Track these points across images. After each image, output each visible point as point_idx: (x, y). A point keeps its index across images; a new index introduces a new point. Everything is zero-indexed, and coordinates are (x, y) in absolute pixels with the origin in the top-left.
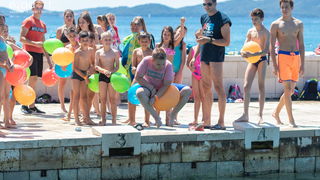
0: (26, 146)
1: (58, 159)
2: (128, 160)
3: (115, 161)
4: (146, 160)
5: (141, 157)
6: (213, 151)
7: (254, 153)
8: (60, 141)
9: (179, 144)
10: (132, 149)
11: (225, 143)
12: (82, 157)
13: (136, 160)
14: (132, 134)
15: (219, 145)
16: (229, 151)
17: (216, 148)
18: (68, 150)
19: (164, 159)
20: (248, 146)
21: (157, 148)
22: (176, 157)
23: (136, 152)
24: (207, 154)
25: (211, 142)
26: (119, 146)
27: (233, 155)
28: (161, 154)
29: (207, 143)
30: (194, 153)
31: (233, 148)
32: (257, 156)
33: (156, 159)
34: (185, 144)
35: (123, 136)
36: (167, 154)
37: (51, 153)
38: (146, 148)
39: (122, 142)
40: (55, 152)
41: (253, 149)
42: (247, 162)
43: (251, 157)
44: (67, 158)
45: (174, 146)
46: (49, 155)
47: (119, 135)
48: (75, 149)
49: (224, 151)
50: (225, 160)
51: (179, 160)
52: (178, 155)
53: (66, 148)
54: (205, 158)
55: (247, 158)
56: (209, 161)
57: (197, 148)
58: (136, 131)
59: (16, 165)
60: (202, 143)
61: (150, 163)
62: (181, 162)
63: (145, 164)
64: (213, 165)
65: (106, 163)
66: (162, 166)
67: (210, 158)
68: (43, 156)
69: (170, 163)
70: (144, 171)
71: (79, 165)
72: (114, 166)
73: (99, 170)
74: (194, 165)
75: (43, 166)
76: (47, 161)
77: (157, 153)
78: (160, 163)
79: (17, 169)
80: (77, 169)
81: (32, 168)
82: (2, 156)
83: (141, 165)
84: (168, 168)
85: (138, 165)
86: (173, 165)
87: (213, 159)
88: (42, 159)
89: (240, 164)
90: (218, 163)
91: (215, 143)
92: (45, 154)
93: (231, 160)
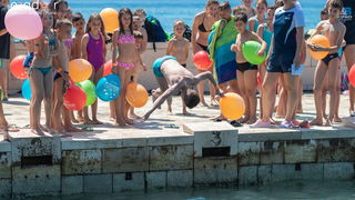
0: (109, 146)
1: (144, 161)
2: (224, 162)
3: (209, 163)
4: (244, 161)
5: (238, 157)
6: (319, 151)
8: (147, 140)
9: (281, 144)
10: (228, 149)
11: (334, 142)
12: (172, 158)
13: (233, 161)
14: (228, 132)
15: (327, 144)
16: (338, 151)
17: (323, 148)
18: (156, 150)
19: (265, 160)
21: (256, 147)
22: (278, 158)
23: (233, 152)
24: (314, 154)
25: (318, 140)
26: (214, 145)
27: (342, 155)
28: (261, 154)
29: (313, 142)
30: (298, 153)
31: (343, 148)
33: (255, 160)
34: (288, 143)
35: (217, 134)
36: (268, 154)
37: (137, 153)
38: (244, 147)
39: (216, 141)
40: (141, 152)
44: (155, 159)
45: (276, 145)
46: (134, 156)
47: (213, 132)
48: (164, 149)
49: (333, 151)
50: (333, 161)
51: (281, 161)
52: (280, 155)
53: (154, 147)
54: (310, 159)
56: (316, 162)
57: (302, 147)
58: (232, 128)
59: (97, 167)
60: (308, 141)
61: (248, 165)
62: (284, 163)
63: (243, 165)
64: (319, 166)
65: (199, 164)
66: (262, 168)
67: (317, 159)
68: (128, 157)
69: (272, 165)
70: (242, 173)
71: (169, 167)
72: (208, 168)
73: (191, 172)
74: (298, 166)
75: (128, 168)
76: (132, 162)
77: (256, 153)
78: (259, 165)
79: (99, 171)
80: (167, 171)
81: (116, 170)
82: (82, 157)
83: (239, 166)
84: (268, 170)
85: (235, 167)
86: (274, 166)
87: (320, 160)
88: (127, 160)
89: (350, 165)
90: (326, 165)
91: (321, 142)
92: (130, 155)
93: (340, 161)
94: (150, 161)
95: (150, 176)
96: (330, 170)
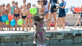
0: (12, 35)
3: (37, 39)
6: (65, 36)
7: (76, 37)
8: (22, 33)
9: (55, 35)
11: (68, 34)
12: (28, 38)
16: (69, 37)
18: (24, 36)
19: (51, 39)
20: (75, 35)
21: (49, 35)
22: (54, 38)
24: (63, 37)
25: (64, 34)
27: (70, 37)
28: (50, 37)
29: (63, 34)
30: (59, 37)
31: (70, 36)
32: (77, 38)
36: (52, 37)
37: (19, 37)
41: (76, 36)
42: (74, 40)
43: (75, 38)
45: (54, 35)
46: (19, 38)
48: (26, 36)
49: (68, 36)
50: (68, 39)
52: (55, 37)
53: (24, 35)
54: (62, 38)
55: (74, 38)
57: (60, 36)
59: (9, 40)
60: (62, 34)
62: (56, 40)
66: (51, 41)
68: (17, 38)
72: (37, 41)
74: (59, 40)
75: (17, 41)
76: (18, 39)
79: (10, 42)
80: (27, 41)
81: (14, 41)
82: (5, 38)
84: (52, 41)
86: (54, 40)
87: (65, 39)
88: (17, 39)
89: (72, 40)
90: (66, 40)
91: (65, 34)
92: (18, 37)
93: (70, 39)
94: (23, 39)
95: (23, 43)
96: (68, 41)
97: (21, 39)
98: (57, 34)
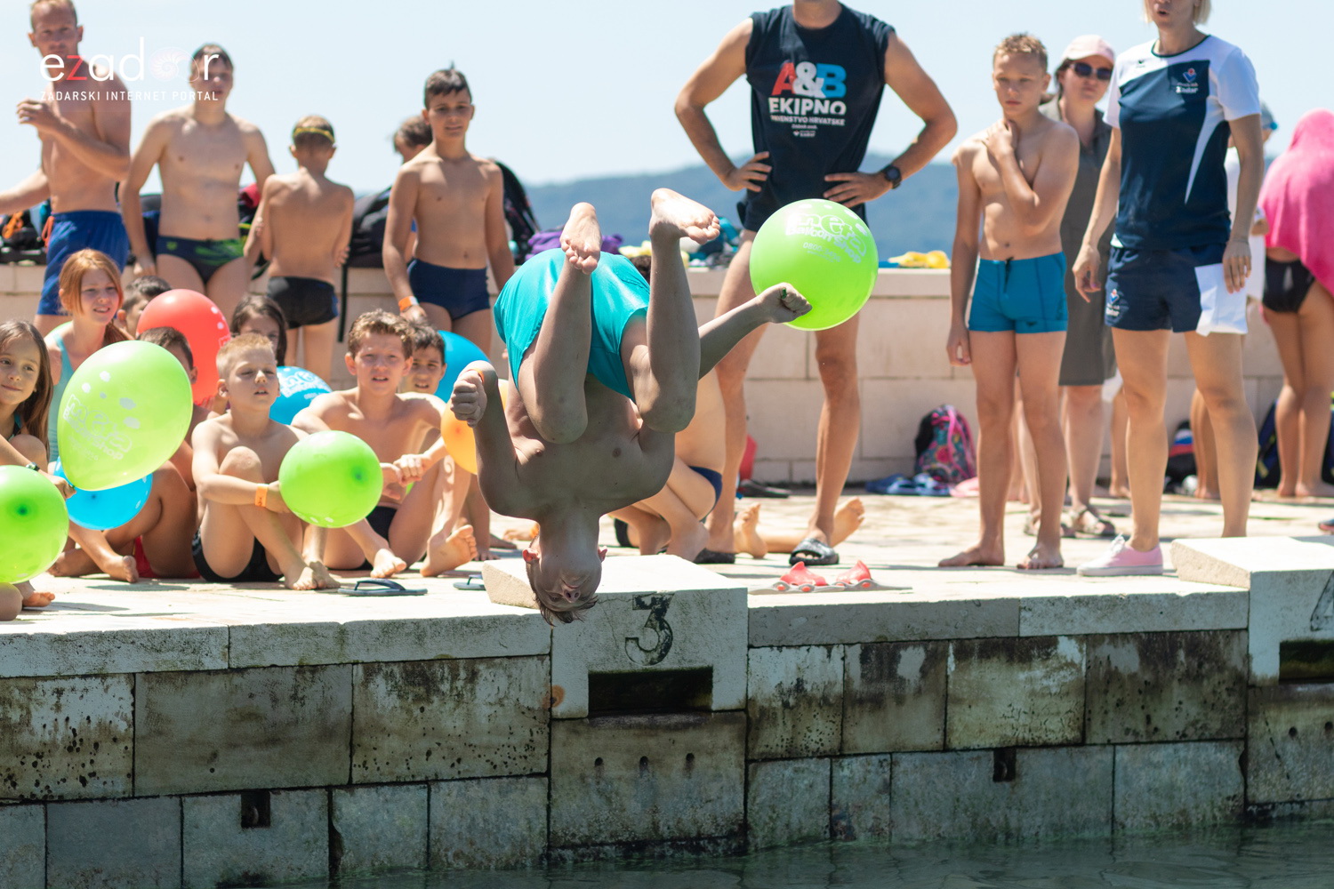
0: (171, 660)
2: (685, 739)
3: (616, 742)
4: (773, 738)
5: (748, 719)
6: (1096, 689)
7: (1291, 701)
8: (342, 633)
9: (934, 658)
10: (701, 679)
11: (1155, 648)
13: (723, 737)
14: (703, 598)
15: (1127, 660)
16: (1178, 692)
17: (1112, 676)
18: (380, 686)
19: (864, 733)
20: (1266, 666)
21: (826, 671)
22: (918, 724)
23: (724, 695)
24: (1068, 705)
25: (1090, 641)
26: (639, 662)
27: (1193, 710)
28: (845, 704)
29: (1068, 650)
30: (1004, 702)
31: (1193, 677)
32: (1307, 719)
33: (819, 731)
35: (656, 606)
36: (877, 703)
38: (774, 674)
39: (652, 639)
40: (313, 694)
41: (1285, 679)
42: (1259, 748)
44: (376, 728)
45: (910, 663)
46: (284, 712)
47: (639, 600)
48: (419, 677)
49: (1153, 690)
50: (1152, 737)
51: (932, 737)
52: (928, 708)
53: (371, 669)
54: (1057, 727)
55: (1257, 728)
56: (1081, 743)
57: (1022, 675)
59: (112, 762)
60: (1046, 644)
61: (792, 754)
62: (945, 749)
63: (769, 758)
64: (1095, 761)
65: (574, 751)
66: (851, 769)
67: (1084, 729)
68: (252, 716)
69: (892, 755)
70: (762, 794)
71: (438, 765)
72: (613, 768)
73: (536, 790)
74: (1005, 761)
75: (252, 770)
76: (273, 741)
77: (825, 701)
78: (838, 755)
79: (121, 786)
80: (428, 783)
81: (196, 777)
83: (751, 762)
84: (877, 780)
85: (731, 765)
86: (906, 762)
87: (1097, 734)
88: (251, 728)
89: (1226, 757)
90: (1123, 755)
91: (1105, 650)
92: (263, 703)
93: (1183, 738)
94: (352, 735)
95: (353, 808)
96: (1143, 779)
97: (327, 734)
98: (963, 652)
